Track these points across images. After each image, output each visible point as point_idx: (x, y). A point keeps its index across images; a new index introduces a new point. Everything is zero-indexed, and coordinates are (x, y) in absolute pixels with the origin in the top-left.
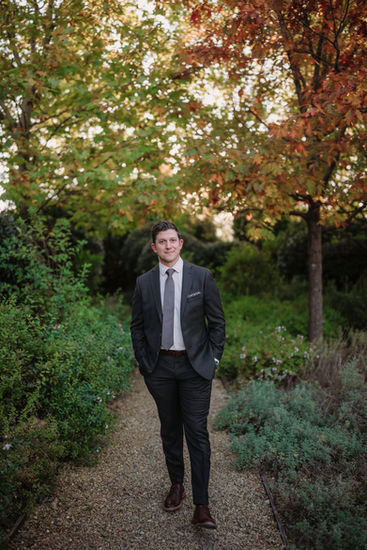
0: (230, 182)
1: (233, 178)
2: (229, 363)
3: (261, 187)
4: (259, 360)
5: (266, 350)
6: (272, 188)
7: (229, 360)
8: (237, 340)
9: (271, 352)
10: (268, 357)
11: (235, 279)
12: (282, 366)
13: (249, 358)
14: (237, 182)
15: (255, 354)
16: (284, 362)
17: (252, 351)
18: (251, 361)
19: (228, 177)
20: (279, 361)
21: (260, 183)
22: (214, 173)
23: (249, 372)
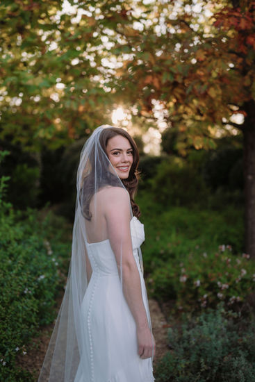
0: (168, 84)
1: (171, 80)
2: (165, 283)
3: (204, 88)
4: (201, 283)
5: (209, 272)
6: (216, 89)
7: (165, 280)
8: (173, 256)
9: (214, 275)
10: (213, 280)
11: (165, 190)
12: (228, 290)
13: (190, 281)
14: (175, 84)
15: (196, 276)
16: (230, 287)
17: (193, 273)
18: (192, 285)
19: (166, 78)
20: (225, 286)
21: (202, 83)
22: (150, 74)
23: (190, 296)
